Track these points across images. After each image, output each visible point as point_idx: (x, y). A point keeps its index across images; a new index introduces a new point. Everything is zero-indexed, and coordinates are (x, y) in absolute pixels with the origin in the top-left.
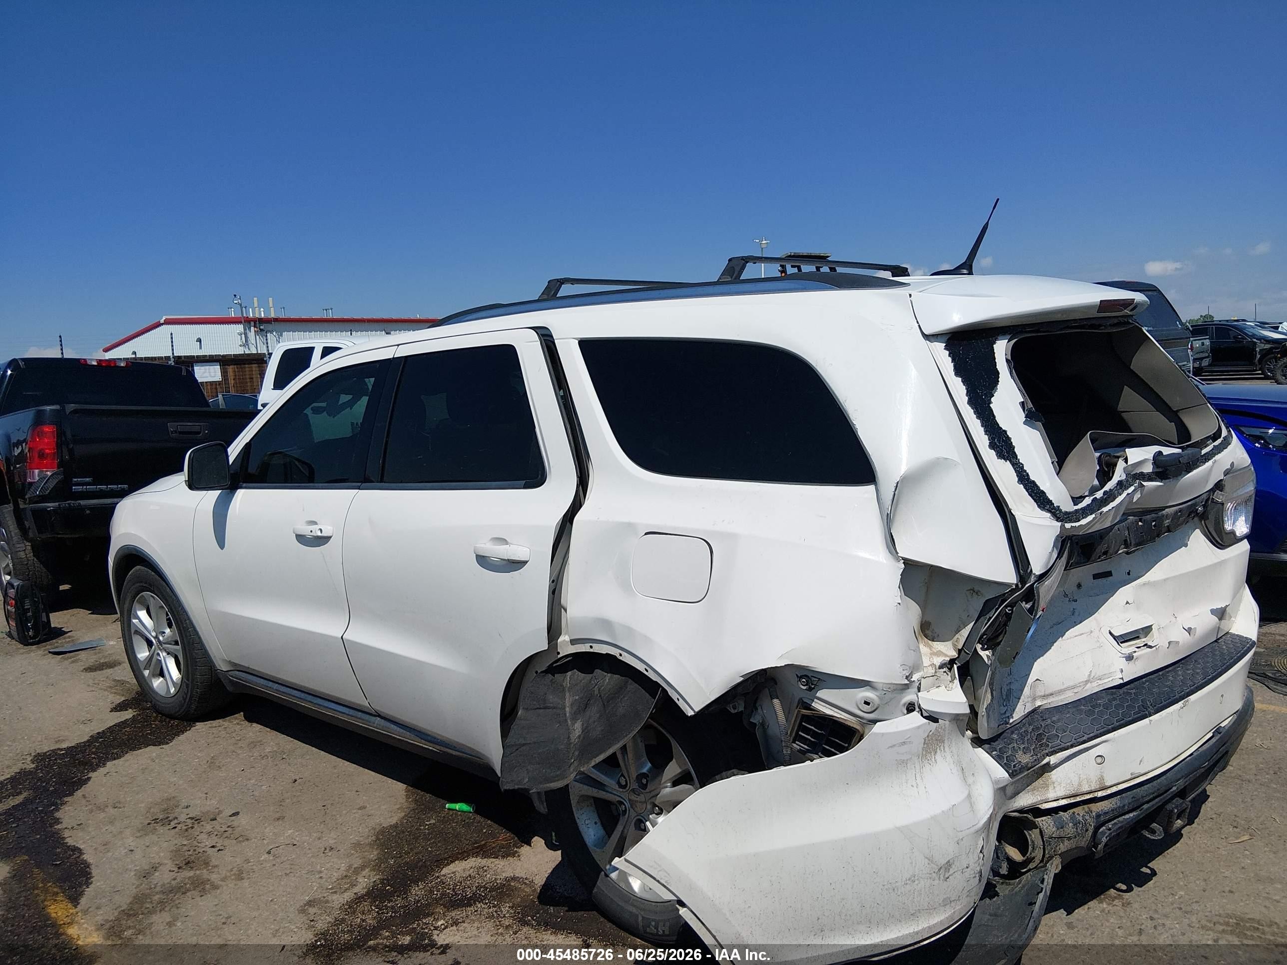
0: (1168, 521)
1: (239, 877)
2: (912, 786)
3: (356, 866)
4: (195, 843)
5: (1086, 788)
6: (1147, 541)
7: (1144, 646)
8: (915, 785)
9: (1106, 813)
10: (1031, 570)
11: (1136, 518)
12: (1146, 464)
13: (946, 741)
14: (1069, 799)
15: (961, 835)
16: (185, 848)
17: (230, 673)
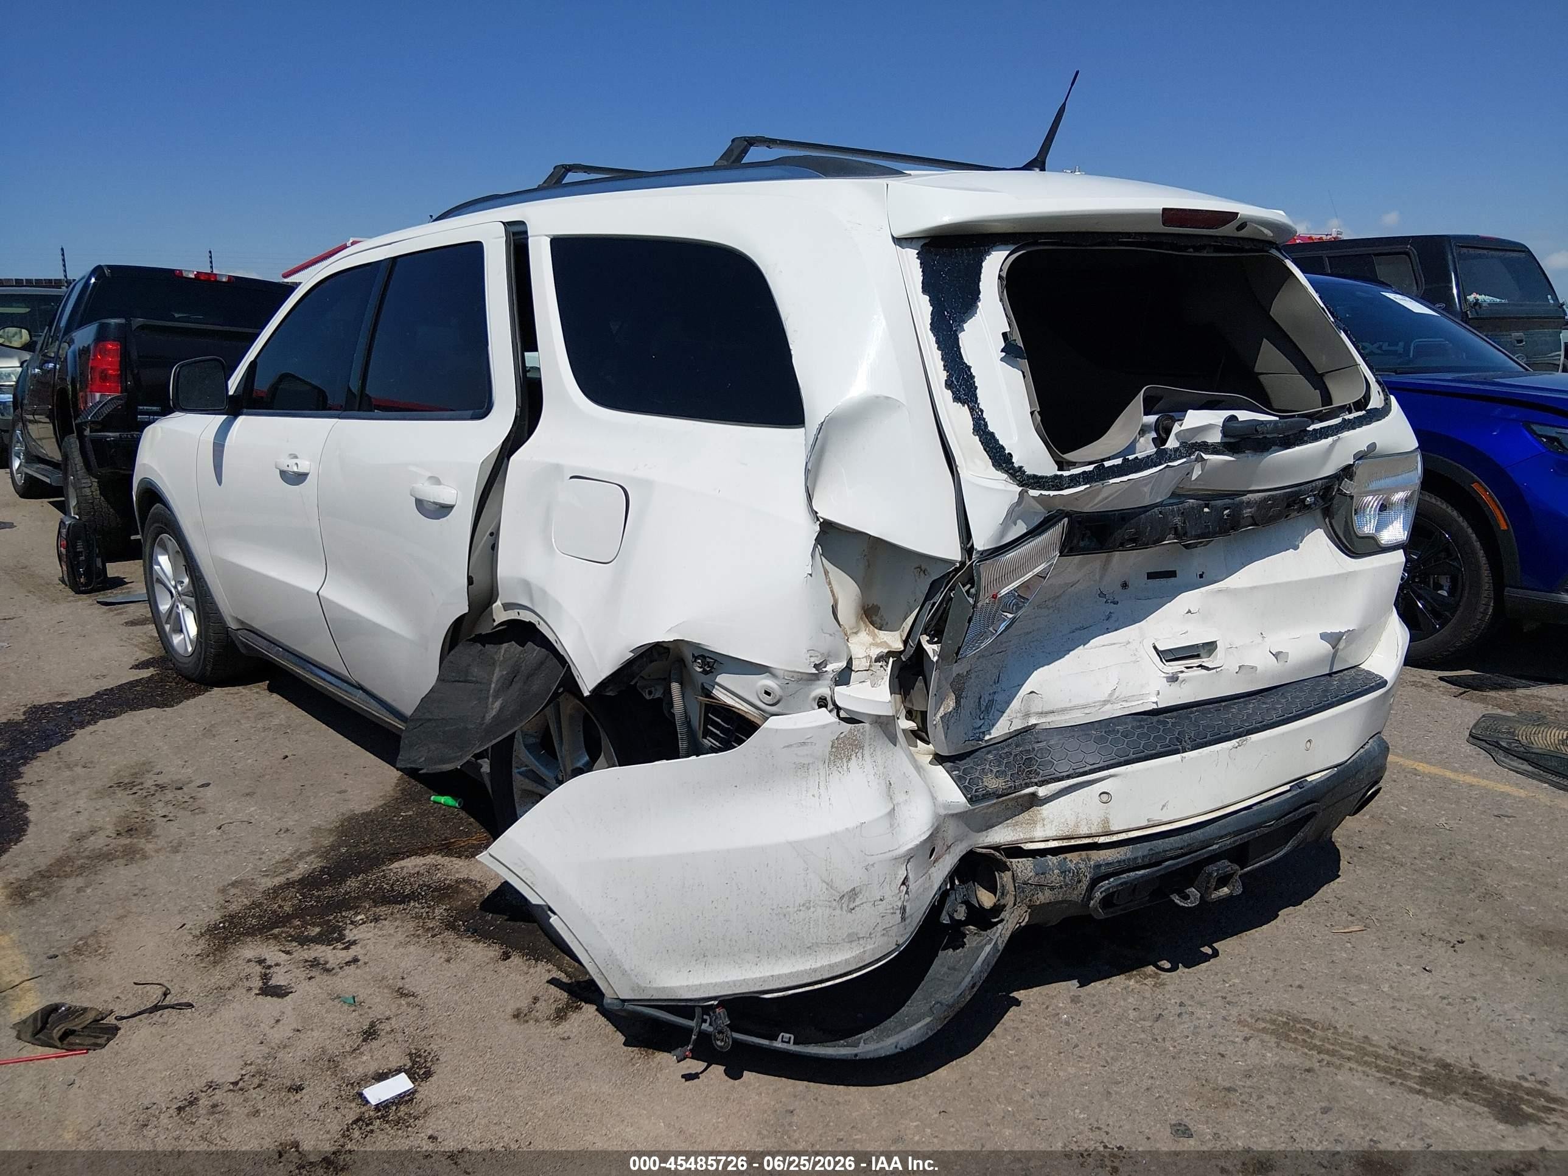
0: (1249, 510)
1: (175, 850)
2: (813, 796)
3: (304, 850)
4: (148, 811)
5: (1084, 830)
6: (1216, 533)
7: (1198, 667)
8: (817, 796)
9: (1107, 864)
10: (973, 545)
11: (1202, 502)
12: (1212, 431)
13: (867, 748)
14: (1061, 842)
15: (871, 860)
16: (135, 815)
17: (239, 632)
